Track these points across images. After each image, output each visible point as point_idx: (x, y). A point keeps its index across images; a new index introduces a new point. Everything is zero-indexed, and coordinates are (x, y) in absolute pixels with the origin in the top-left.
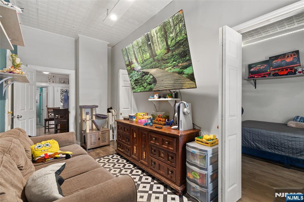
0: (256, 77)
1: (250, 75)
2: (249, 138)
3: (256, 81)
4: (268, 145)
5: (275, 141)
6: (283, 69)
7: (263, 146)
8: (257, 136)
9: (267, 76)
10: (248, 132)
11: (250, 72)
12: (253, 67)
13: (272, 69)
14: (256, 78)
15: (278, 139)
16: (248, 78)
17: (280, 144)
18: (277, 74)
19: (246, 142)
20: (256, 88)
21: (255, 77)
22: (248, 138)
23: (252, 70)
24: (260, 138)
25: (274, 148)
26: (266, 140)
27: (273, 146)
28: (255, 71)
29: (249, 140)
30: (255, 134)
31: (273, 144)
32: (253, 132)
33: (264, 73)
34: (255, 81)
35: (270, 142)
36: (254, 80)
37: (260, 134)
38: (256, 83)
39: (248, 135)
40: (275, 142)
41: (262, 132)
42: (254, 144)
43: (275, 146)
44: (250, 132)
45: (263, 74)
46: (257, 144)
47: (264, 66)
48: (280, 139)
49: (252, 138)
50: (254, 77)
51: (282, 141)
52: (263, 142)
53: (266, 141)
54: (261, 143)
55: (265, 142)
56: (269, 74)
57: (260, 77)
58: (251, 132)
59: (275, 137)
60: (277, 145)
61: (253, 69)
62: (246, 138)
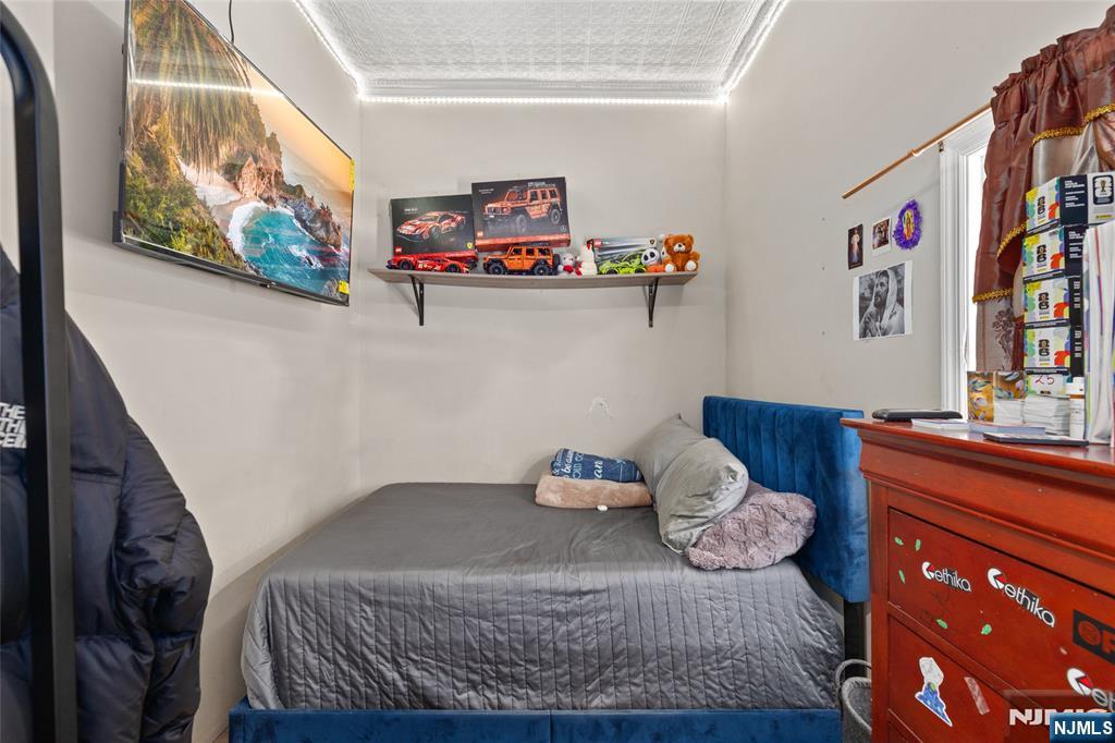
0: (420, 266)
1: (399, 254)
2: (371, 642)
3: (422, 288)
4: (468, 667)
5: (501, 631)
6: (517, 244)
7: (441, 675)
8: (413, 617)
9: (465, 269)
10: (369, 603)
11: (398, 240)
12: (412, 217)
13: (481, 238)
14: (424, 269)
15: (511, 617)
16: (390, 267)
17: (521, 647)
18: (498, 265)
19: (355, 673)
20: (422, 323)
21: (417, 264)
22: (364, 643)
23: (406, 229)
24: (431, 628)
25: (498, 672)
26: (461, 638)
27: (489, 662)
28: (421, 235)
29: (372, 657)
30: (405, 608)
31: (490, 655)
32: (394, 599)
33: (452, 255)
34: (418, 286)
35: (476, 646)
36: (413, 279)
37: (429, 603)
38: (422, 295)
39: (367, 619)
40: (500, 638)
41: (439, 591)
42: (401, 674)
43: (499, 661)
44: (378, 603)
45: (451, 259)
46: (415, 673)
47: (454, 220)
48: (522, 613)
49: (388, 642)
50: (415, 268)
51: (528, 627)
52: (444, 649)
53: (458, 644)
54: (438, 658)
55: (455, 650)
56: (472, 262)
57: (438, 268)
58: (384, 598)
59: (502, 606)
60: (507, 657)
61: (409, 227)
62: (358, 647)
